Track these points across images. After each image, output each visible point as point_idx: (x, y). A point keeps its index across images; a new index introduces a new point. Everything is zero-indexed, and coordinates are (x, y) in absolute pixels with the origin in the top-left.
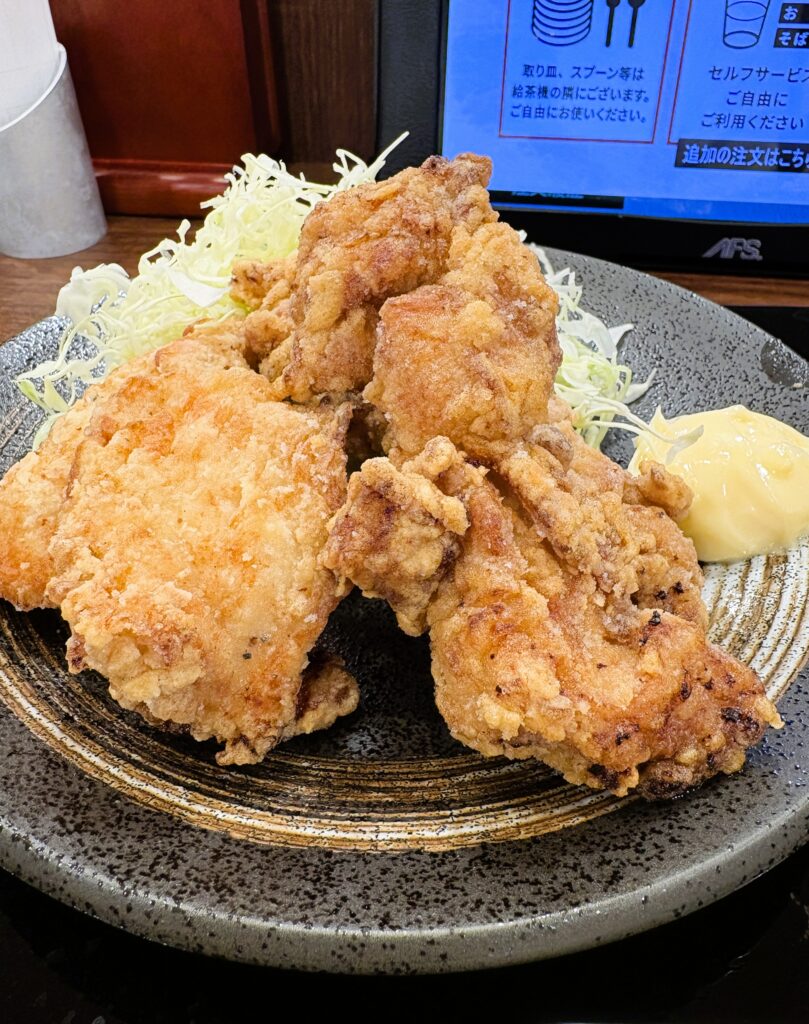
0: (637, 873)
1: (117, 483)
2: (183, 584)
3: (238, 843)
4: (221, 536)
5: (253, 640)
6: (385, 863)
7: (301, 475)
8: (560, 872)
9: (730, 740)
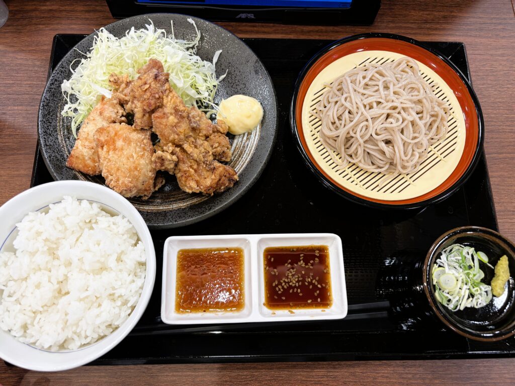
0: (213, 207)
1: (109, 159)
2: (129, 177)
3: (150, 212)
4: (133, 166)
5: (143, 182)
6: (175, 211)
7: (144, 149)
8: (202, 209)
9: (230, 183)
